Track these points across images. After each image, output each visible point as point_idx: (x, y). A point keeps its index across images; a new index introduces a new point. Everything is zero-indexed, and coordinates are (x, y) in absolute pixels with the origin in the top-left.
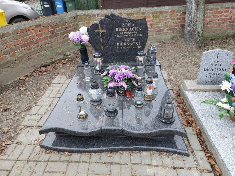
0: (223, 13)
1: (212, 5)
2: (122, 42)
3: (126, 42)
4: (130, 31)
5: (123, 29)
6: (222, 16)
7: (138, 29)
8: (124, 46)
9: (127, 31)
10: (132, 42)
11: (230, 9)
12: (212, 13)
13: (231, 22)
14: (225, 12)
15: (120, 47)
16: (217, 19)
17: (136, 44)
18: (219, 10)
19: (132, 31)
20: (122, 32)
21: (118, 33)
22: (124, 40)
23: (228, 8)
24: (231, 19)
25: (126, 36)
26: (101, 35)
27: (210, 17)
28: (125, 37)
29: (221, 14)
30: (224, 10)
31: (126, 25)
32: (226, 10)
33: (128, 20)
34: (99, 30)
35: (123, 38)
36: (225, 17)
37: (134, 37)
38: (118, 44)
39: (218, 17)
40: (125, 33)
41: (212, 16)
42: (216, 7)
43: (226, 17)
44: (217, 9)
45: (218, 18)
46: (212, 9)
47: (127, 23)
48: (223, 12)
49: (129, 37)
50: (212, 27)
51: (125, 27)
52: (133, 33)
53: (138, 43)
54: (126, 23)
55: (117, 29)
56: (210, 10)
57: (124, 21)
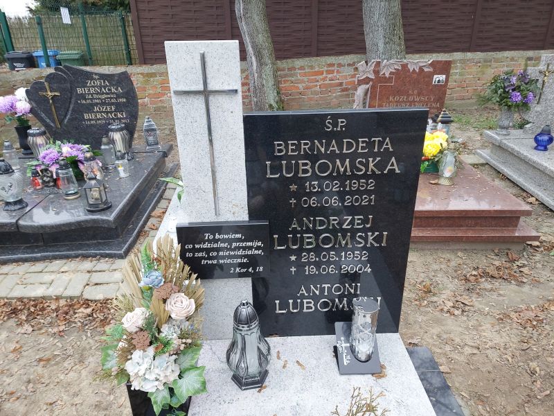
0: (324, 75)
1: (301, 60)
2: (94, 112)
3: (101, 112)
4: (103, 93)
5: (89, 90)
6: (324, 79)
7: (117, 89)
8: (98, 120)
9: (98, 93)
10: (111, 113)
11: (335, 68)
12: (305, 75)
13: (343, 90)
14: (329, 72)
15: (92, 122)
16: (316, 86)
17: (119, 115)
18: (316, 70)
19: (107, 94)
20: (89, 94)
21: (83, 96)
22: (96, 109)
23: (332, 65)
24: (341, 84)
25: (97, 101)
26: (51, 101)
27: (303, 82)
28: (97, 104)
29: (321, 77)
30: (326, 68)
31: (94, 83)
32: (330, 69)
33: (96, 74)
34: (46, 91)
35: (93, 105)
36: (330, 82)
37: (113, 104)
38: (86, 116)
39: (318, 81)
40: (95, 96)
41: (305, 79)
42: (309, 64)
43: (333, 82)
44: (312, 67)
45: (318, 84)
46: (302, 68)
47: (95, 79)
48: (325, 73)
49: (103, 104)
50: (311, 99)
51: (93, 87)
52: (109, 96)
53: (122, 114)
54: (92, 79)
55: (79, 91)
56: (299, 69)
57: (89, 76)
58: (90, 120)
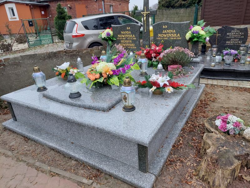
2: (230, 41)
3: (233, 41)
4: (236, 35)
7: (242, 33)
8: (231, 43)
9: (234, 35)
10: (236, 41)
17: (239, 42)
20: (231, 35)
21: (228, 36)
25: (233, 37)
26: (217, 37)
33: (236, 28)
34: (216, 34)
35: (231, 39)
37: (238, 38)
38: (227, 42)
47: (235, 30)
49: (235, 38)
51: (233, 32)
52: (238, 36)
53: (241, 42)
54: (234, 30)
55: (228, 34)
57: (233, 29)
58: (228, 44)
